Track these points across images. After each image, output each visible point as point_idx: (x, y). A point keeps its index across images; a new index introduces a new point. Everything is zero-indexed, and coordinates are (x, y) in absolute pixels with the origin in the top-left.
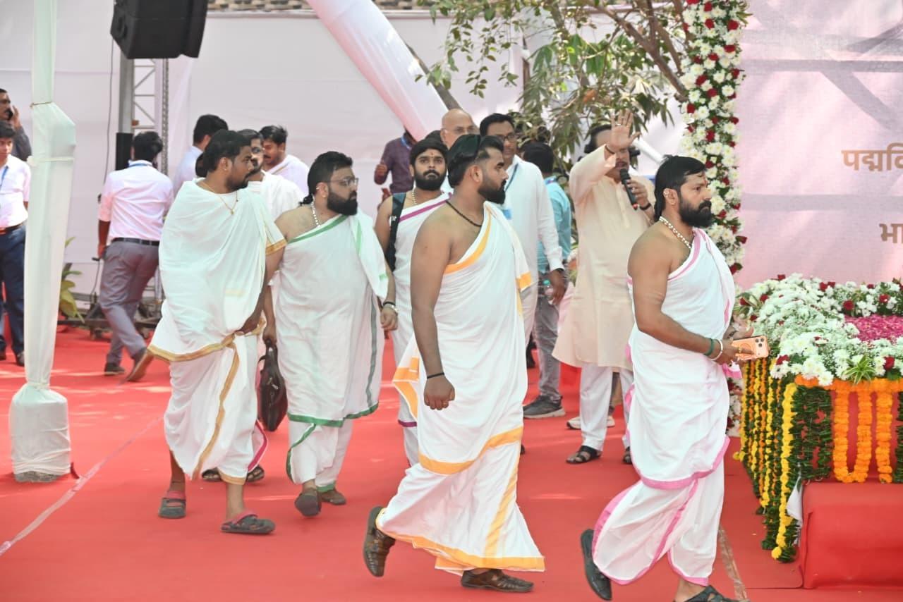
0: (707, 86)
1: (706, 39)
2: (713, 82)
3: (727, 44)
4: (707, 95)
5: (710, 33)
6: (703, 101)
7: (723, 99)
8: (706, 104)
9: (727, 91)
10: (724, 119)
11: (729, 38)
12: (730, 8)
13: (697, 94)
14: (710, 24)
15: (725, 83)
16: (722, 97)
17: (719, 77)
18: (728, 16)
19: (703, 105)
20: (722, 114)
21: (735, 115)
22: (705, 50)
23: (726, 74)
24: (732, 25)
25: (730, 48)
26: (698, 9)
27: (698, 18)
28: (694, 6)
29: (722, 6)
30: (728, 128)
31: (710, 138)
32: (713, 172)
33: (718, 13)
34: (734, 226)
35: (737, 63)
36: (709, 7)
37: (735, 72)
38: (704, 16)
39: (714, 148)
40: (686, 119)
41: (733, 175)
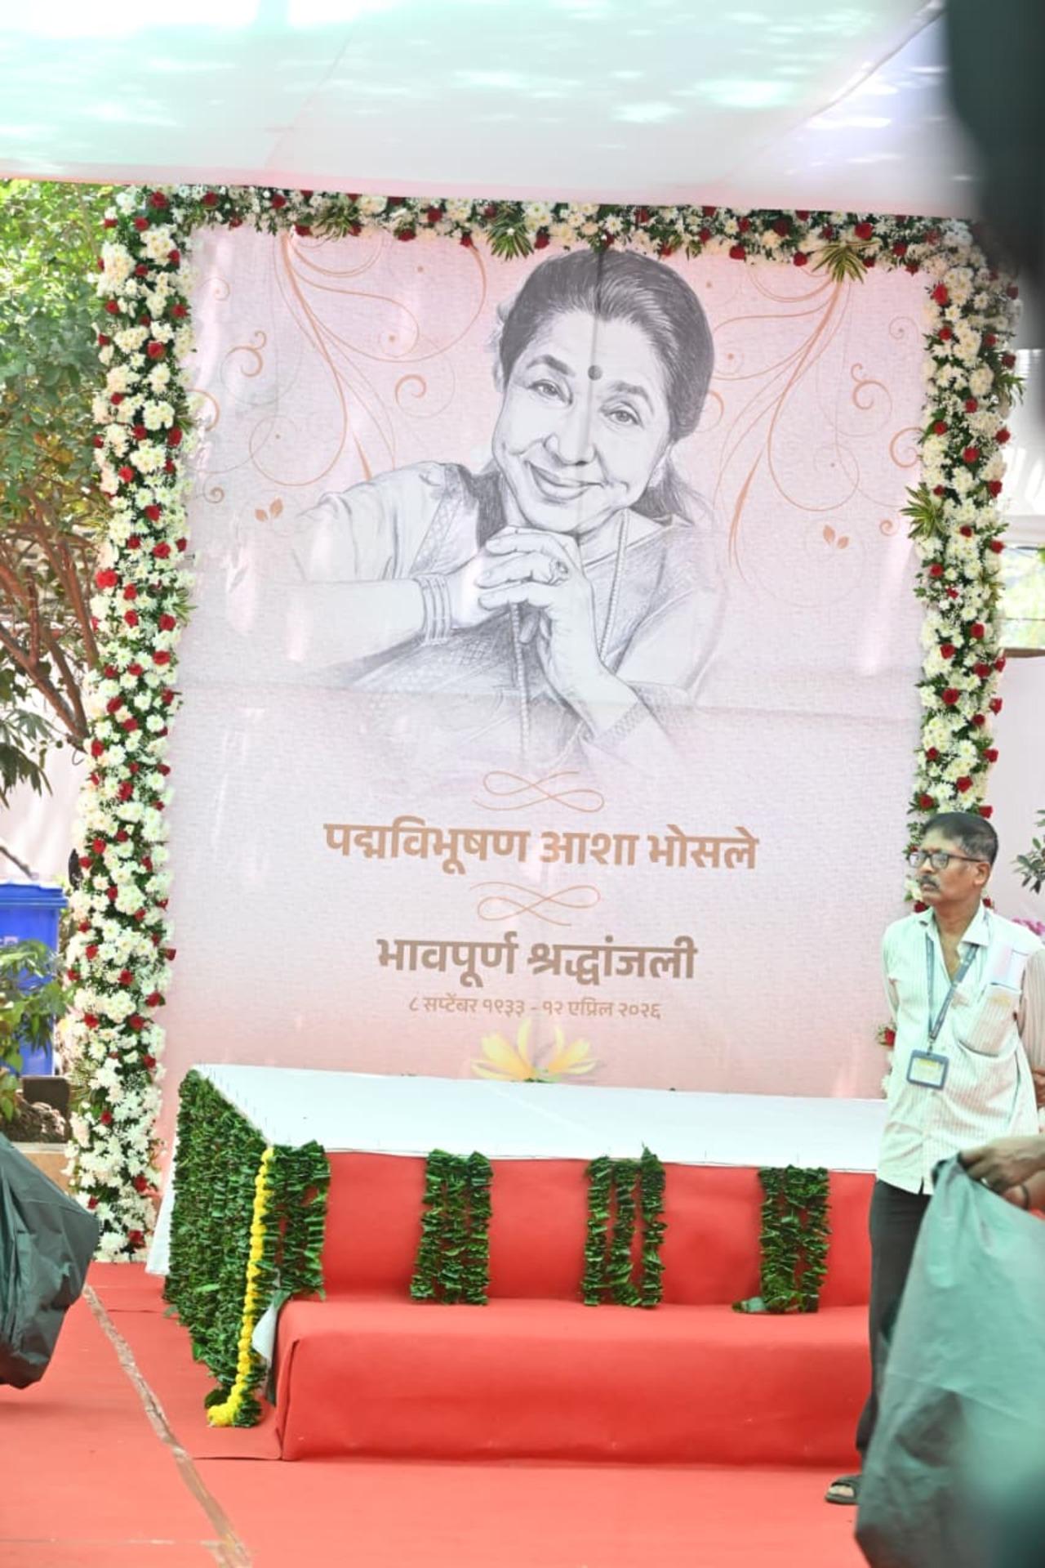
0: (123, 714)
1: (124, 642)
2: (132, 708)
3: (158, 649)
4: (123, 729)
5: (132, 633)
6: (116, 737)
7: (148, 736)
8: (122, 743)
9: (154, 723)
10: (149, 767)
11: (161, 641)
12: (164, 597)
13: (108, 725)
14: (132, 618)
15: (151, 711)
16: (146, 732)
17: (142, 702)
18: (160, 608)
19: (116, 744)
20: (144, 759)
21: (166, 762)
22: (124, 658)
23: (153, 699)
24: (166, 623)
25: (161, 658)
26: (114, 595)
27: (113, 609)
28: (109, 591)
29: (152, 591)
30: (154, 781)
31: (125, 795)
32: (127, 848)
33: (145, 602)
34: (156, 933)
35: (170, 681)
36: (131, 593)
37: (168, 696)
38: (123, 607)
39: (131, 811)
40: (89, 763)
41: (158, 855)
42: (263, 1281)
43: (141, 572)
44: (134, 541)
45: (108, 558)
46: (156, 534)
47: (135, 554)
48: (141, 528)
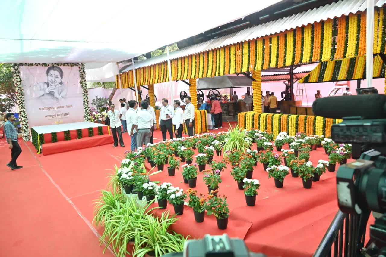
0: (20, 102)
4: (21, 103)
5: (20, 96)
7: (23, 104)
9: (23, 103)
11: (23, 97)
14: (20, 95)
17: (22, 101)
19: (20, 105)
21: (25, 105)
22: (19, 98)
24: (23, 95)
25: (23, 98)
28: (17, 93)
29: (21, 93)
30: (24, 107)
31: (22, 108)
32: (23, 112)
33: (21, 94)
34: (27, 118)
35: (24, 99)
36: (19, 93)
37: (24, 101)
38: (19, 95)
39: (22, 109)
40: (18, 106)
41: (25, 112)
42: (40, 143)
43: (20, 92)
44: (19, 90)
45: (17, 91)
46: (20, 89)
47: (19, 91)
48: (19, 89)
